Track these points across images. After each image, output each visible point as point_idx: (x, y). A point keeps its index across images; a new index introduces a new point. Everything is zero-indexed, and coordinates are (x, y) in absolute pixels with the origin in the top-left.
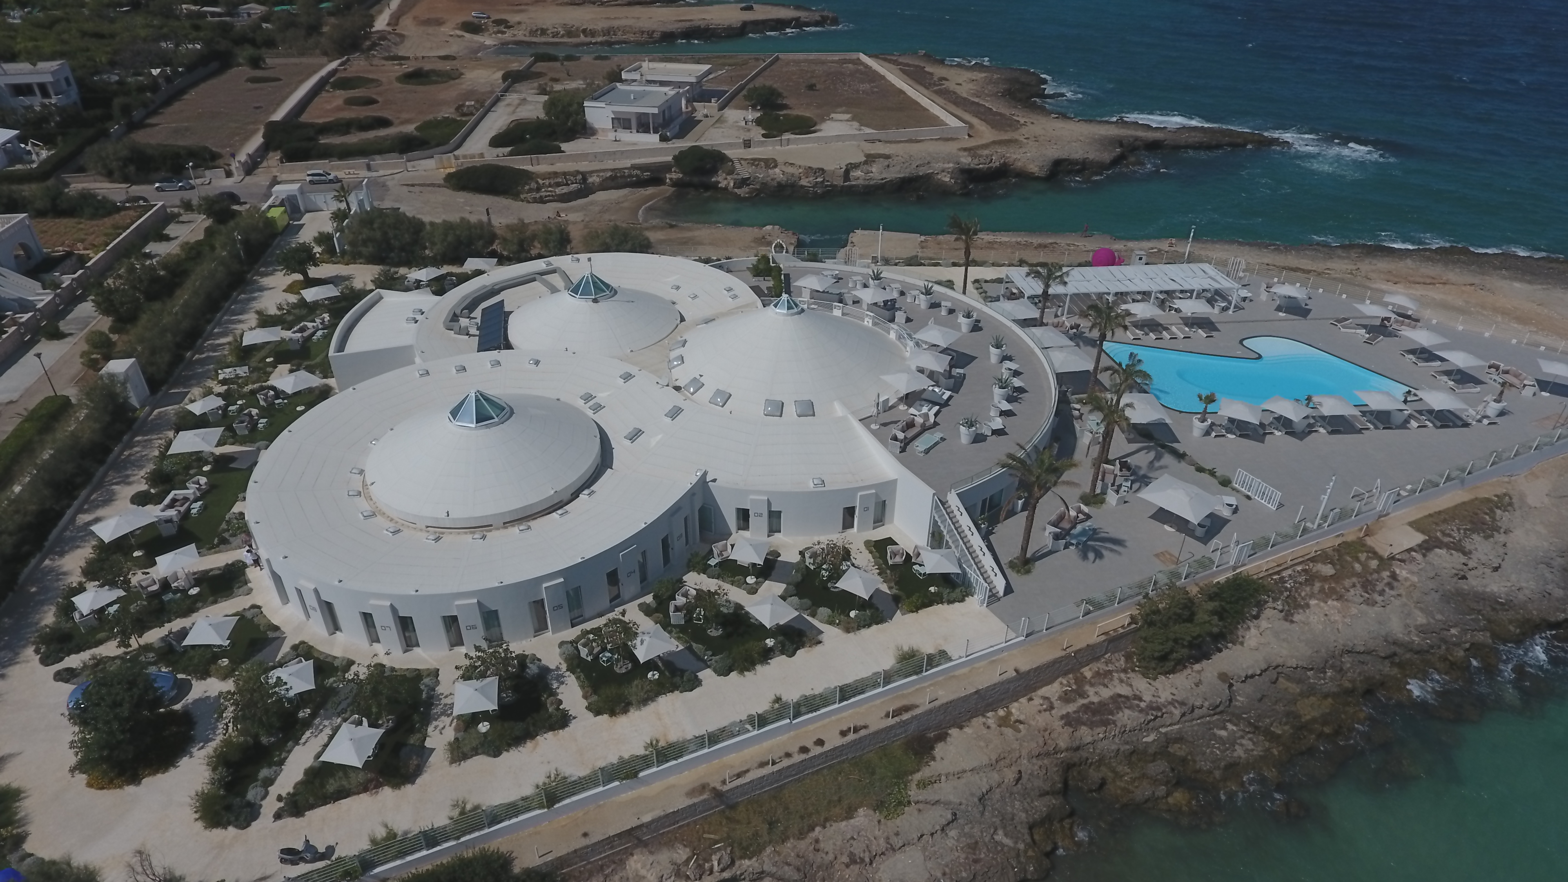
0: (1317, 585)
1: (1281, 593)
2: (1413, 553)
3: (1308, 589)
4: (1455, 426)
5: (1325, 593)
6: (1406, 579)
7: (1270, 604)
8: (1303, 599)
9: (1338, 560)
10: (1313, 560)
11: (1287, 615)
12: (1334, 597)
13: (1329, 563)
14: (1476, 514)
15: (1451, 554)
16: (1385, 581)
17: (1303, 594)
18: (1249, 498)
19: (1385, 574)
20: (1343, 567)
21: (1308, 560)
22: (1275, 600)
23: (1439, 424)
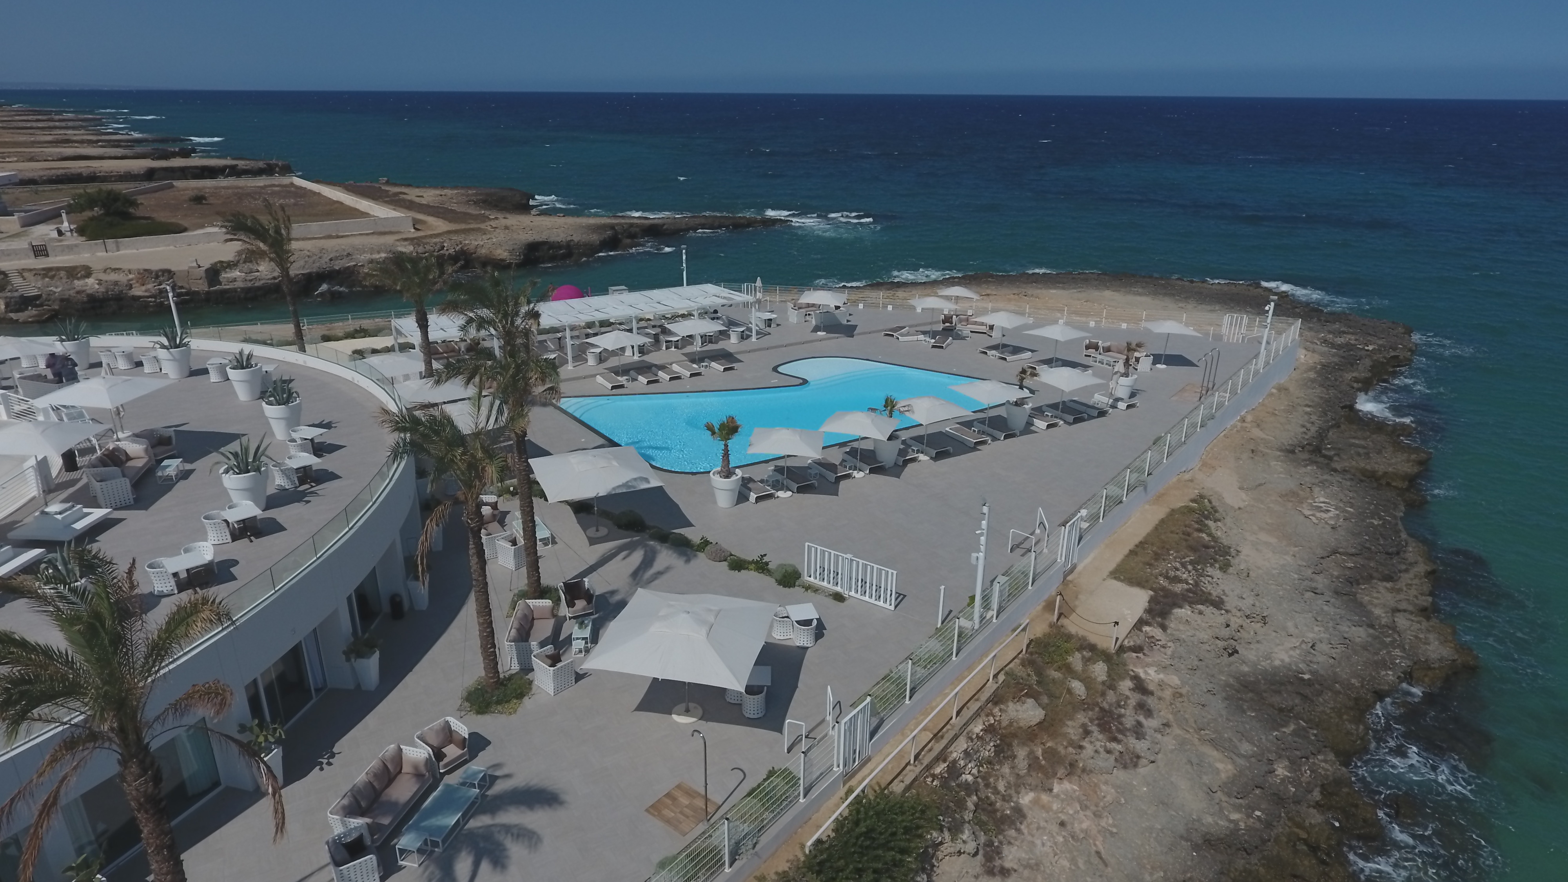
0: (1021, 753)
1: (961, 805)
2: (1146, 628)
3: (1006, 770)
4: (1091, 417)
5: (1041, 768)
6: (1161, 685)
7: (948, 847)
8: (1006, 799)
9: (1039, 683)
10: (997, 699)
11: (989, 858)
12: (1061, 772)
13: (1027, 695)
14: (1189, 535)
15: (1201, 613)
16: (1132, 702)
17: (1001, 786)
18: (839, 597)
19: (1126, 685)
20: (1051, 696)
21: (988, 701)
22: (955, 830)
23: (1070, 418)
